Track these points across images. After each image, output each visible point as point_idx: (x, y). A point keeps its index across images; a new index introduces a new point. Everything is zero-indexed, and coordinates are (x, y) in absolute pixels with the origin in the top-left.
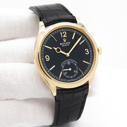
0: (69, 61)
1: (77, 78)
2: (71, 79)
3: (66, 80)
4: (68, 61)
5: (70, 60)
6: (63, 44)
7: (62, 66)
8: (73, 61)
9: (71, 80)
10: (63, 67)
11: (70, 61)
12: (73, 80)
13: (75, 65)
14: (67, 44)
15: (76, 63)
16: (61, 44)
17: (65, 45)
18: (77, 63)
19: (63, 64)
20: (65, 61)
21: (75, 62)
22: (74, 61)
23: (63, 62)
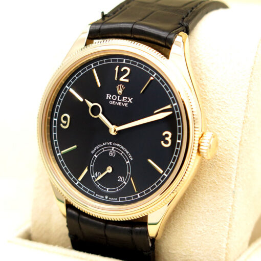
0: (116, 146)
1: (121, 200)
2: (104, 194)
3: (92, 193)
4: (113, 146)
5: (118, 145)
6: (114, 98)
7: (95, 153)
8: (125, 152)
9: (105, 198)
10: (96, 157)
11: (118, 147)
12: (108, 199)
13: (127, 162)
14: (124, 103)
15: (130, 160)
16: (108, 96)
17: (118, 102)
18: (132, 159)
19: (97, 150)
20: (104, 144)
21: (128, 157)
22: (127, 152)
23: (100, 146)
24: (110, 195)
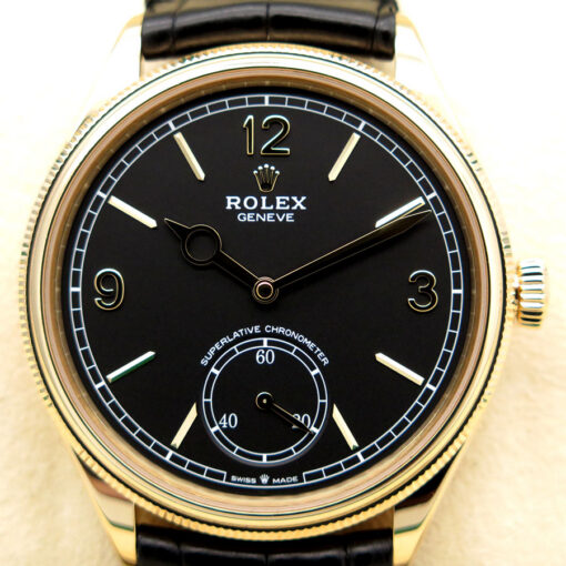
24: (274, 472)
